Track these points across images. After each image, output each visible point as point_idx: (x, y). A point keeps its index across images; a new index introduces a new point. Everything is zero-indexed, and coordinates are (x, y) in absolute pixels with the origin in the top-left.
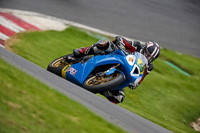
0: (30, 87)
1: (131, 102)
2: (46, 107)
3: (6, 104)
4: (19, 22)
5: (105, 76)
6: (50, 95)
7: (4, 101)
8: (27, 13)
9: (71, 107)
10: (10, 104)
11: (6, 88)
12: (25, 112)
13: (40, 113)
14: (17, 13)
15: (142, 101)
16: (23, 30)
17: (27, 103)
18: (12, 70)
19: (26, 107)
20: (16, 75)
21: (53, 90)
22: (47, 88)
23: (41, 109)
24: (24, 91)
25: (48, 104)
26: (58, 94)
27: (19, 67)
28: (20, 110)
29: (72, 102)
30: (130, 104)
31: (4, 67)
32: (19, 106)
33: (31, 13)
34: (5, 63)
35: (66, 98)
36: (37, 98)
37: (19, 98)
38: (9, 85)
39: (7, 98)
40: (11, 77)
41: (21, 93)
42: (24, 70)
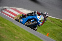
0: (22, 32)
1: (53, 36)
2: (27, 38)
3: (14, 37)
4: (18, 11)
5: (31, 22)
6: (28, 34)
7: (14, 36)
8: (21, 9)
9: (35, 38)
10: (16, 37)
11: (14, 32)
12: (20, 39)
13: (25, 40)
14: (17, 9)
15: (57, 36)
16: (20, 14)
17: (21, 37)
18: (16, 27)
19: (20, 38)
20: (17, 28)
21: (29, 33)
22: (27, 32)
23: (25, 38)
24: (20, 33)
25: (27, 37)
26: (31, 34)
27: (18, 26)
28: (19, 39)
29: (35, 36)
30: (53, 37)
31: (14, 26)
32: (18, 38)
33: (22, 9)
34: (14, 24)
35: (33, 35)
36: (24, 35)
37: (18, 35)
38: (15, 31)
39: (14, 35)
40: (16, 29)
41: (19, 34)
42: (20, 26)
